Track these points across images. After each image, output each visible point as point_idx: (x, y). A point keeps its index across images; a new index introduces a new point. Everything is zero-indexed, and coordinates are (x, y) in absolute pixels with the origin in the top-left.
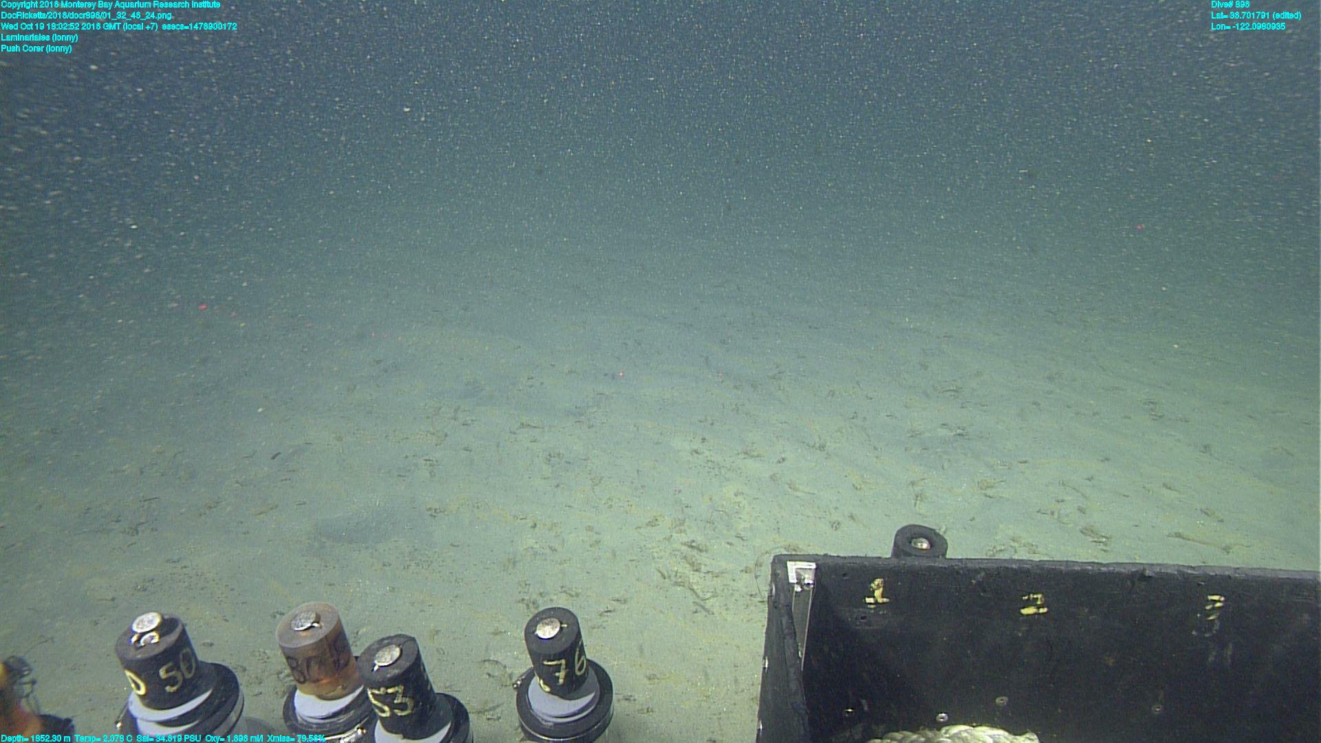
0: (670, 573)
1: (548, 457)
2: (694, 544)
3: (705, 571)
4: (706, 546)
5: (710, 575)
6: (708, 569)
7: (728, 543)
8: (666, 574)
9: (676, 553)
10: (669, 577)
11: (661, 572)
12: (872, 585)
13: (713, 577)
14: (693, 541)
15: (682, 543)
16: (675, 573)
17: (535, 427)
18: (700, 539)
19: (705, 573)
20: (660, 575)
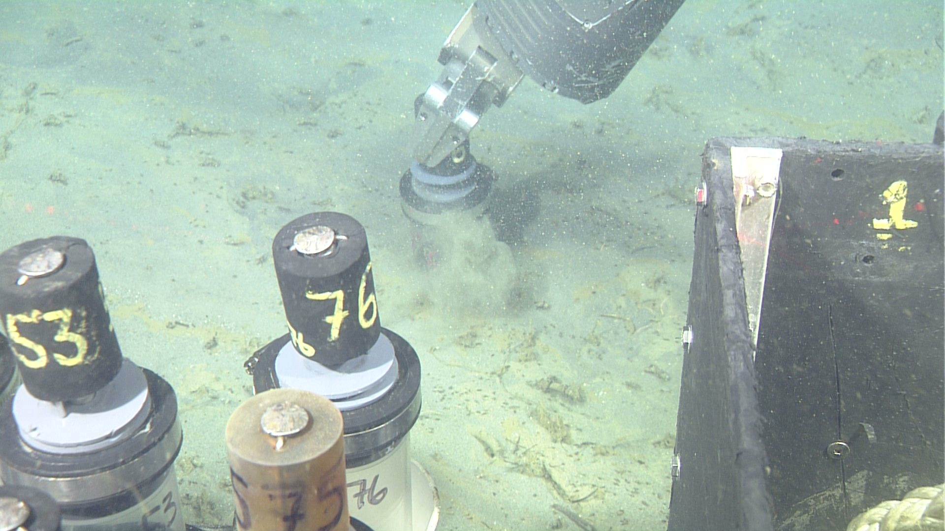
0: (504, 444)
1: (242, 199)
2: (554, 385)
3: (579, 443)
4: (580, 390)
5: (589, 448)
6: (586, 437)
7: (629, 385)
8: (495, 447)
9: (515, 403)
10: (502, 452)
11: (483, 442)
12: (886, 193)
13: (595, 455)
14: (554, 379)
15: (529, 383)
16: (512, 447)
17: (210, 134)
18: (568, 375)
19: (578, 446)
20: (481, 448)
